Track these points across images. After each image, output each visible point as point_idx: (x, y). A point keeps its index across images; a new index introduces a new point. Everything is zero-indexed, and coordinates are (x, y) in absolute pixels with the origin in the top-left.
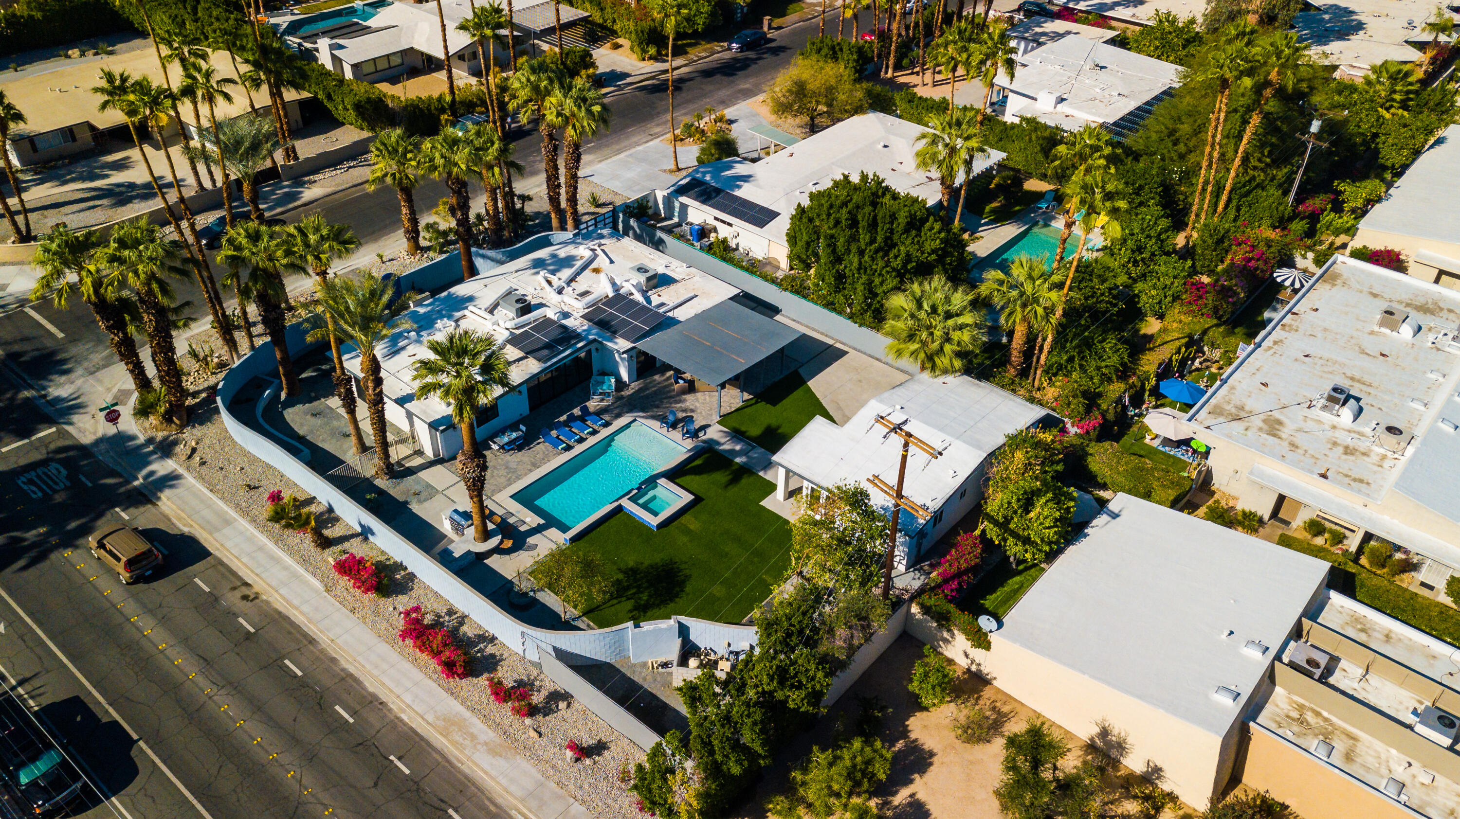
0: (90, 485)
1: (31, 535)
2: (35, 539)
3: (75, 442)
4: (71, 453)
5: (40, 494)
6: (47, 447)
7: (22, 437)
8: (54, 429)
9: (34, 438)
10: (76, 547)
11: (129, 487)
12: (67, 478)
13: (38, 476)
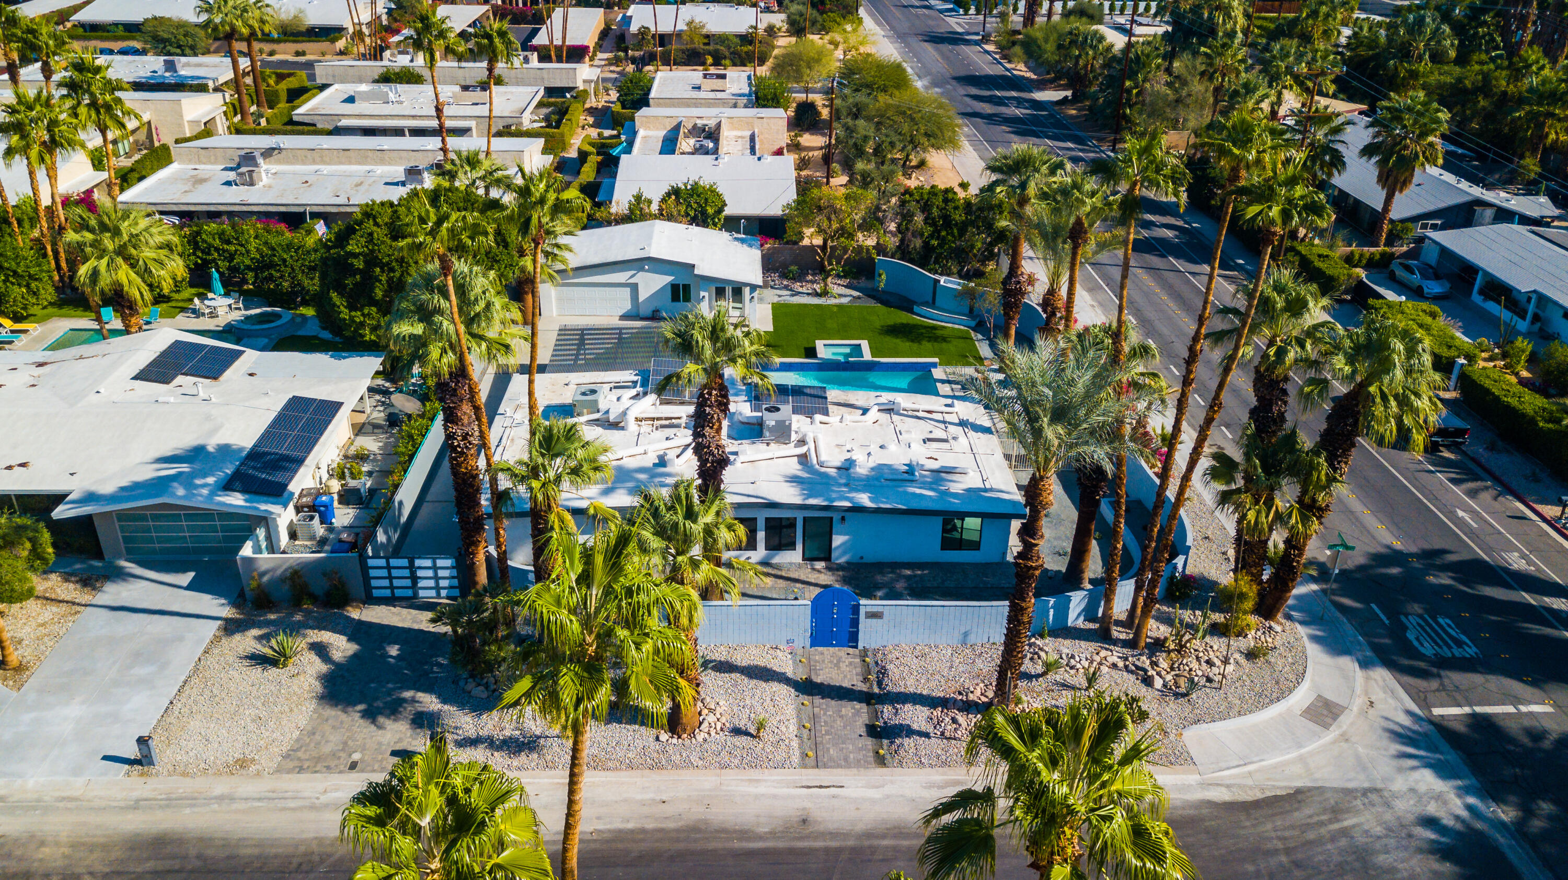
0: (1373, 606)
1: (1445, 580)
2: (1441, 574)
3: (1398, 676)
4: (1406, 662)
5: (1441, 620)
6: (1442, 684)
7: (1486, 718)
8: (1437, 711)
9: (1467, 710)
10: (1388, 547)
11: (1324, 586)
12: (1407, 628)
13: (1450, 647)
